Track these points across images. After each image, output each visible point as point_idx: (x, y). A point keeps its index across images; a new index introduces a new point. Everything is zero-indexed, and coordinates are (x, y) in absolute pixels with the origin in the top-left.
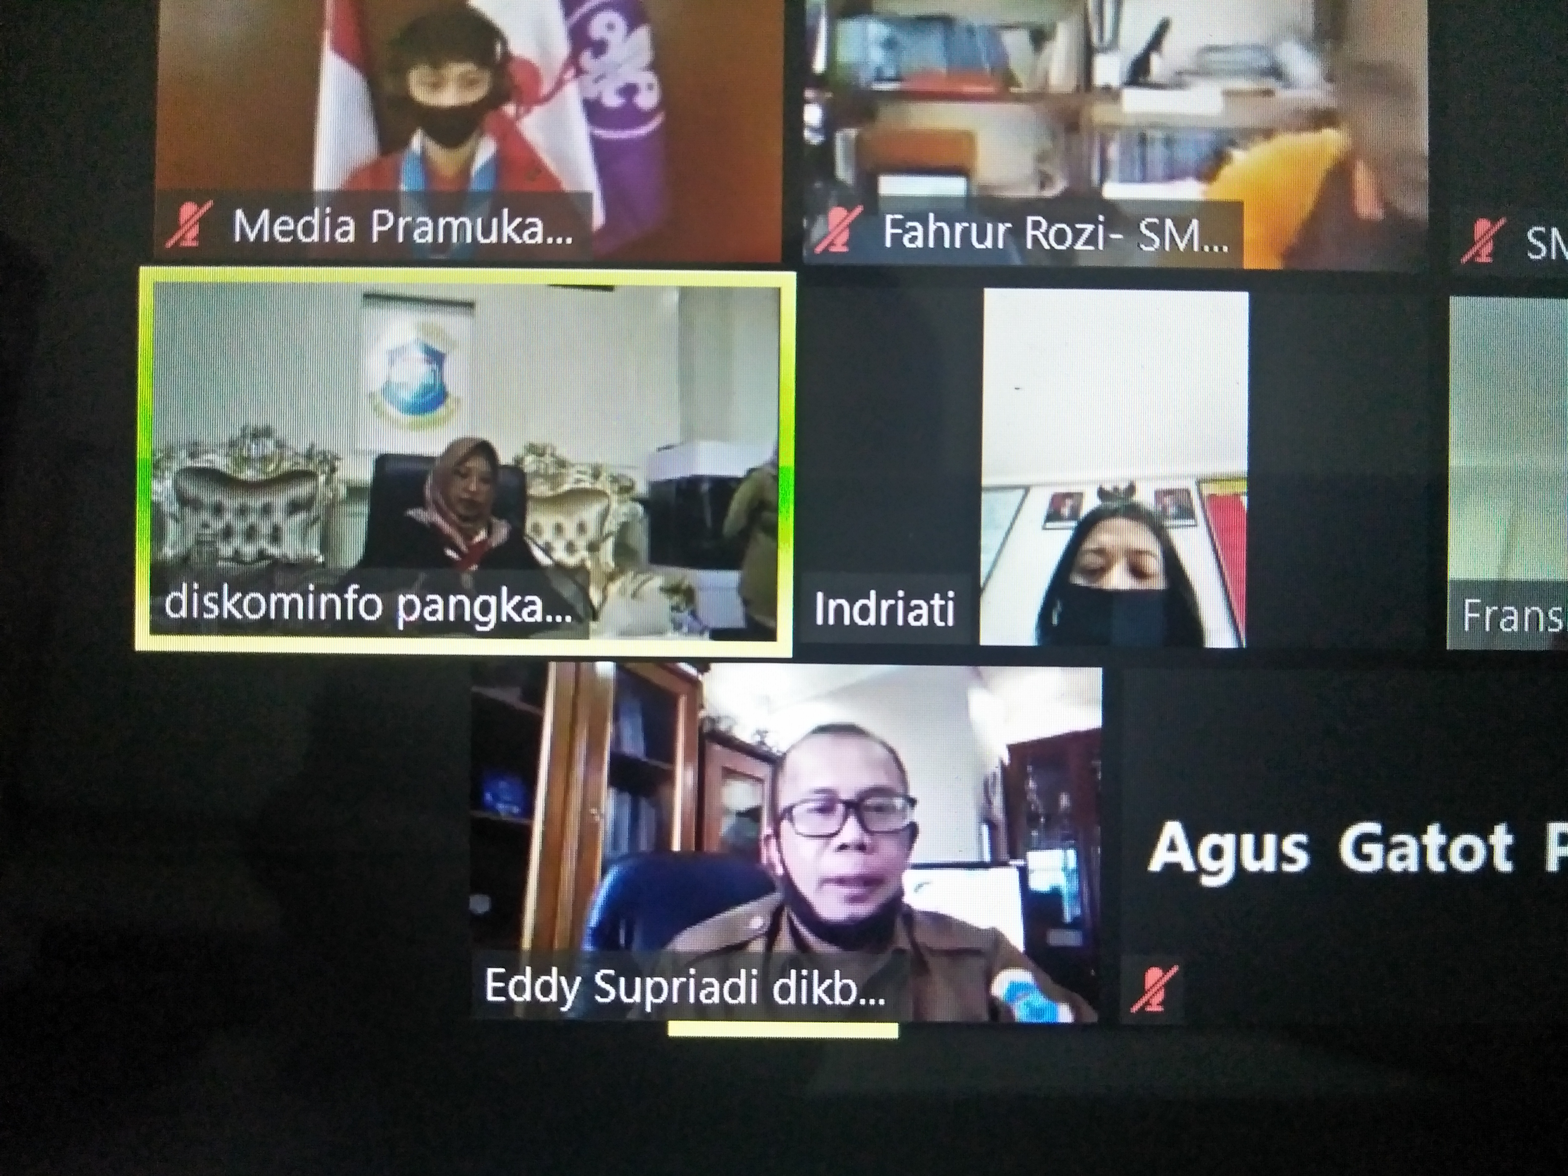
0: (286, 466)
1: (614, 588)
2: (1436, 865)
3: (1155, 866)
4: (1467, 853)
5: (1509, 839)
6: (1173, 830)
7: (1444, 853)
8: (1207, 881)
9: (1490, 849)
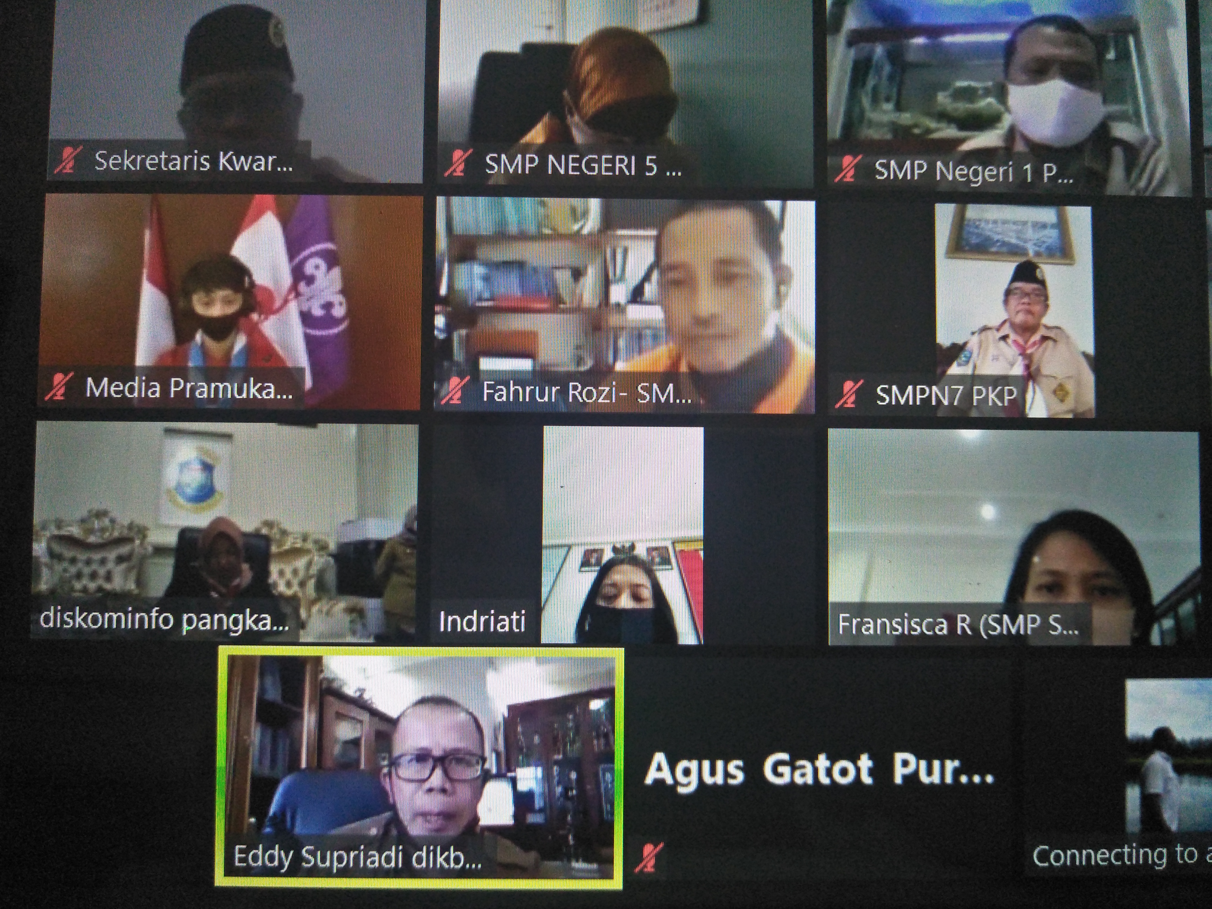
0: (116, 534)
1: (315, 609)
2: (824, 780)
3: (649, 780)
4: (844, 772)
5: (870, 763)
6: (659, 758)
7: (829, 772)
8: (681, 790)
9: (858, 770)
